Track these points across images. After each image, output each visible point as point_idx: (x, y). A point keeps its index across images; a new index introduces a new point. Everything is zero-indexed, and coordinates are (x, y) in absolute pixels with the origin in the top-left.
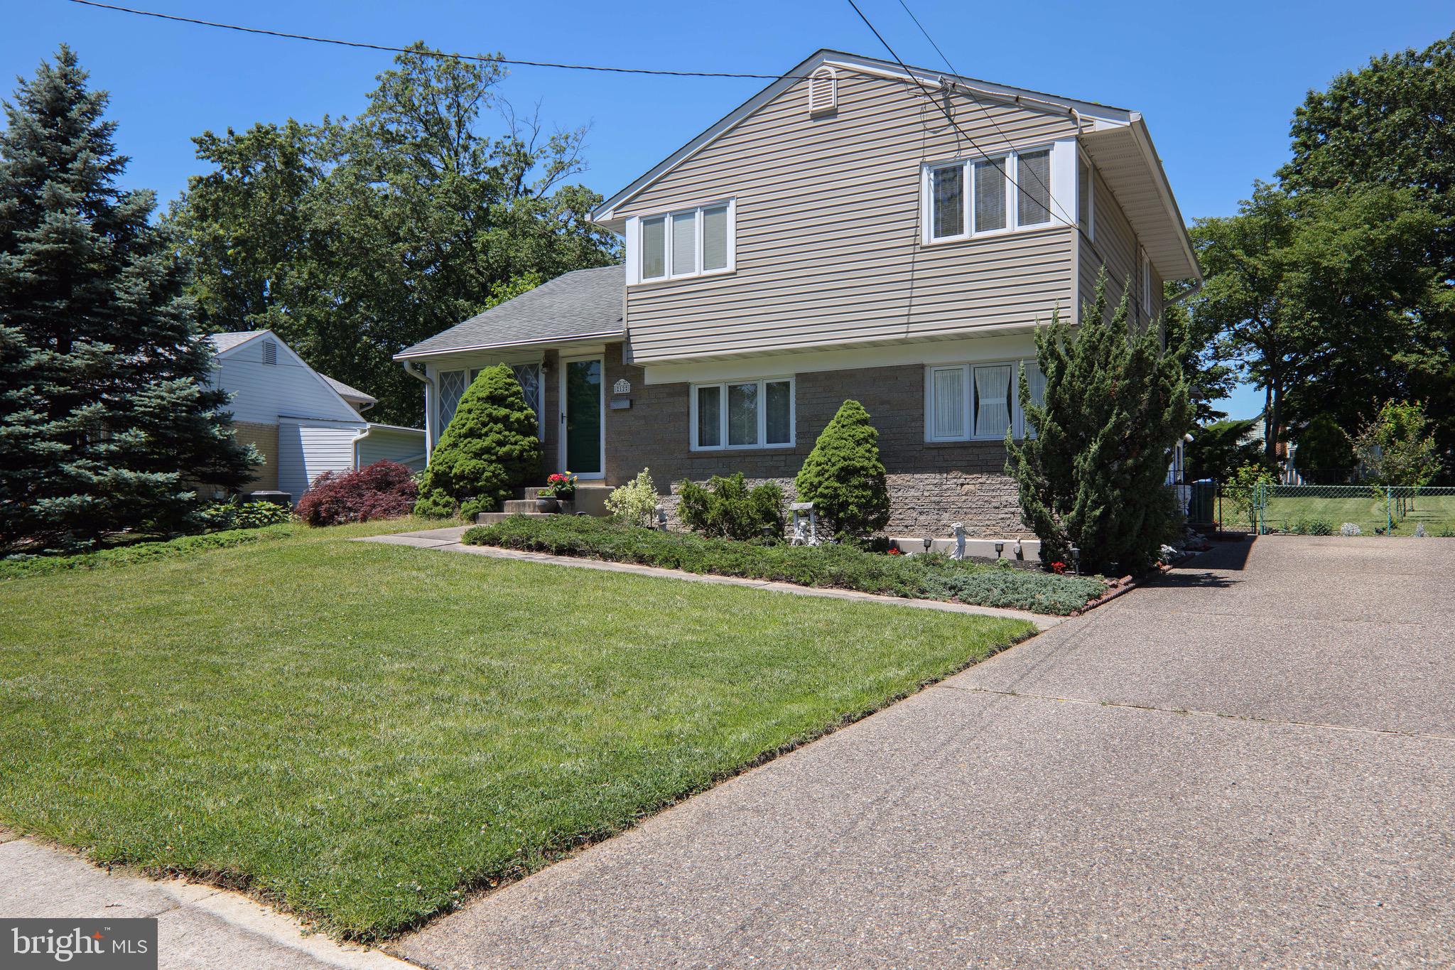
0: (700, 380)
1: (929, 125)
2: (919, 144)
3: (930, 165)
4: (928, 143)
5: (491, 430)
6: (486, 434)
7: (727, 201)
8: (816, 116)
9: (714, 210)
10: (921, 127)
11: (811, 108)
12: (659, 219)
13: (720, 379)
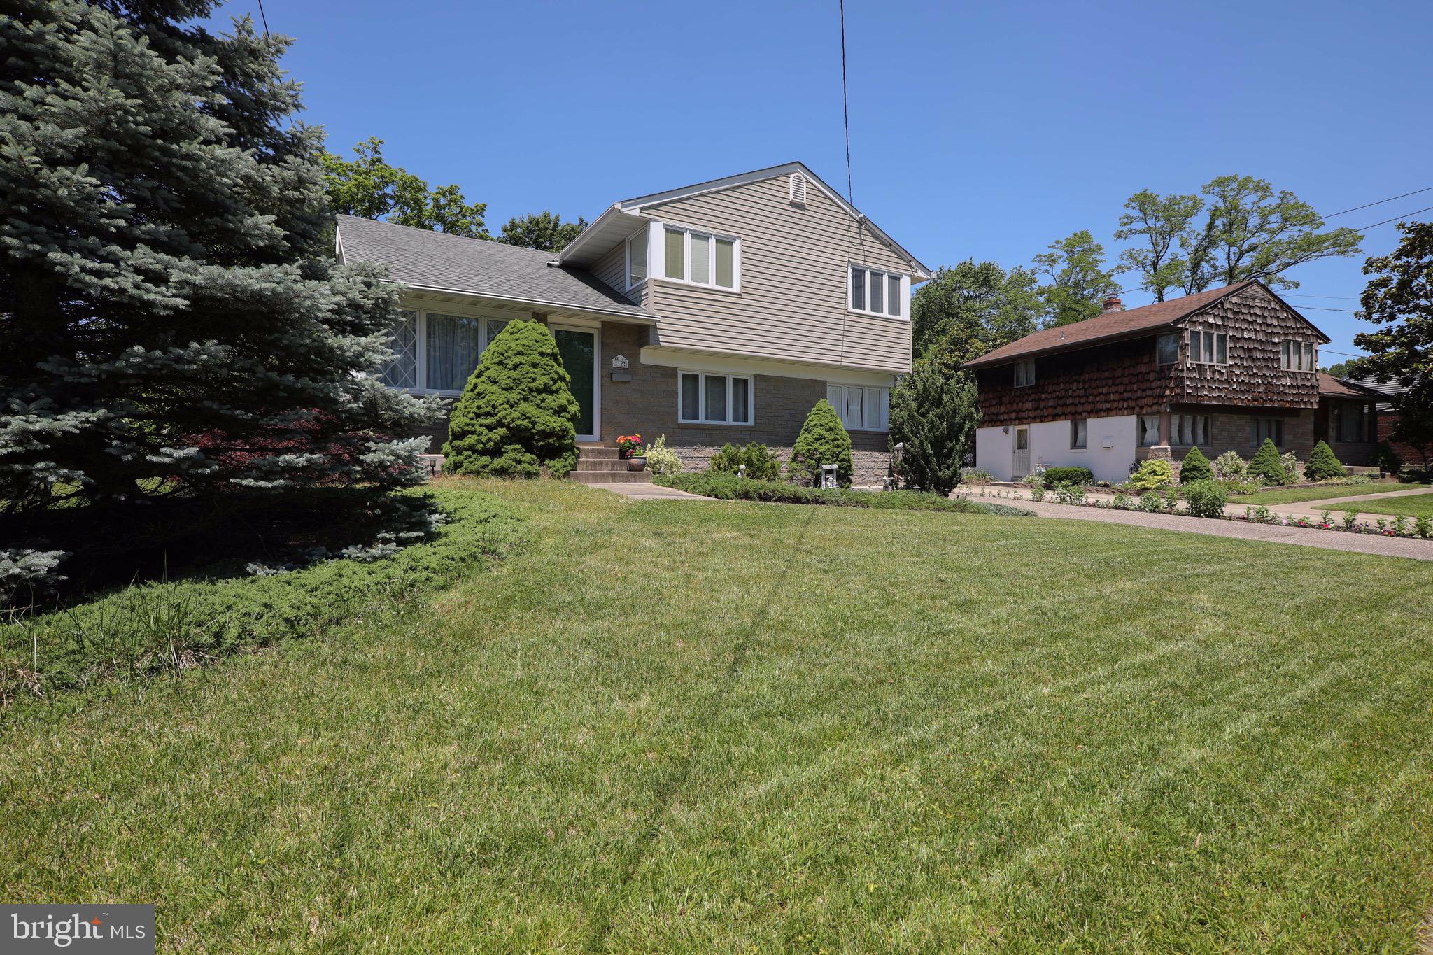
0: (685, 367)
1: (852, 240)
2: (847, 249)
3: (852, 264)
4: (851, 250)
5: (560, 389)
6: (557, 392)
7: (735, 238)
8: (793, 204)
9: (725, 242)
10: (847, 239)
11: (791, 197)
12: (680, 232)
13: (702, 369)
